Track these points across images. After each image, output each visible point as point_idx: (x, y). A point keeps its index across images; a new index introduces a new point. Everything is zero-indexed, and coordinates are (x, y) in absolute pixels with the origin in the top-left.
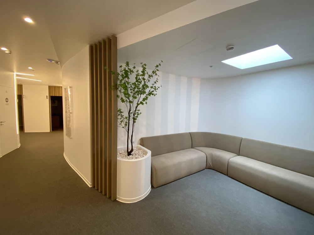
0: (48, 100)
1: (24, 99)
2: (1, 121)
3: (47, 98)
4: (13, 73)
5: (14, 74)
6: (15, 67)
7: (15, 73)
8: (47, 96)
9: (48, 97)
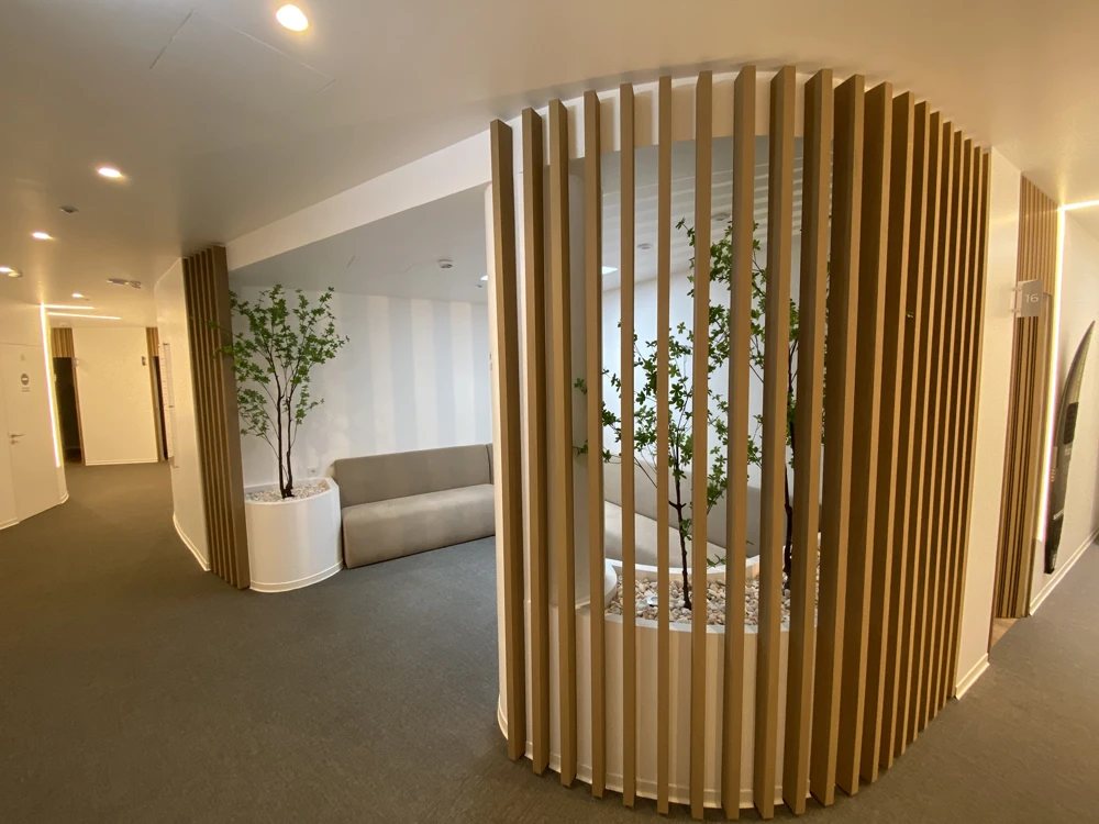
0: (147, 367)
1: (78, 369)
2: (12, 433)
3: (144, 364)
4: (36, 306)
5: (39, 310)
6: (41, 292)
7: (43, 306)
8: (143, 358)
9: (147, 361)
